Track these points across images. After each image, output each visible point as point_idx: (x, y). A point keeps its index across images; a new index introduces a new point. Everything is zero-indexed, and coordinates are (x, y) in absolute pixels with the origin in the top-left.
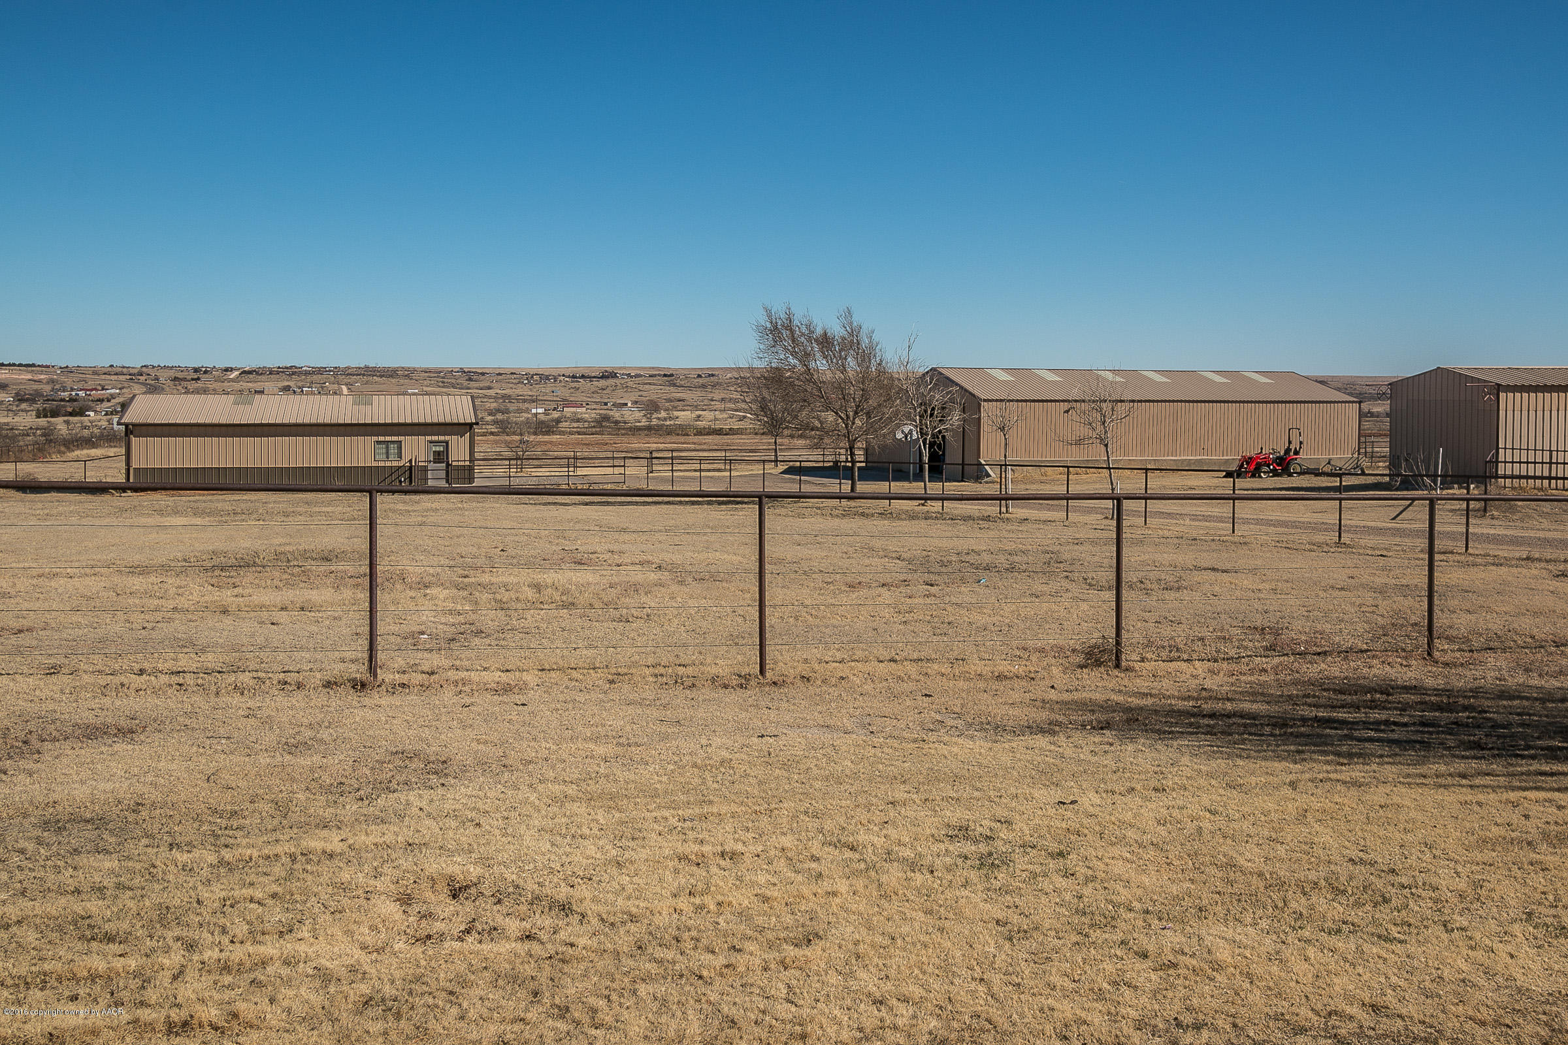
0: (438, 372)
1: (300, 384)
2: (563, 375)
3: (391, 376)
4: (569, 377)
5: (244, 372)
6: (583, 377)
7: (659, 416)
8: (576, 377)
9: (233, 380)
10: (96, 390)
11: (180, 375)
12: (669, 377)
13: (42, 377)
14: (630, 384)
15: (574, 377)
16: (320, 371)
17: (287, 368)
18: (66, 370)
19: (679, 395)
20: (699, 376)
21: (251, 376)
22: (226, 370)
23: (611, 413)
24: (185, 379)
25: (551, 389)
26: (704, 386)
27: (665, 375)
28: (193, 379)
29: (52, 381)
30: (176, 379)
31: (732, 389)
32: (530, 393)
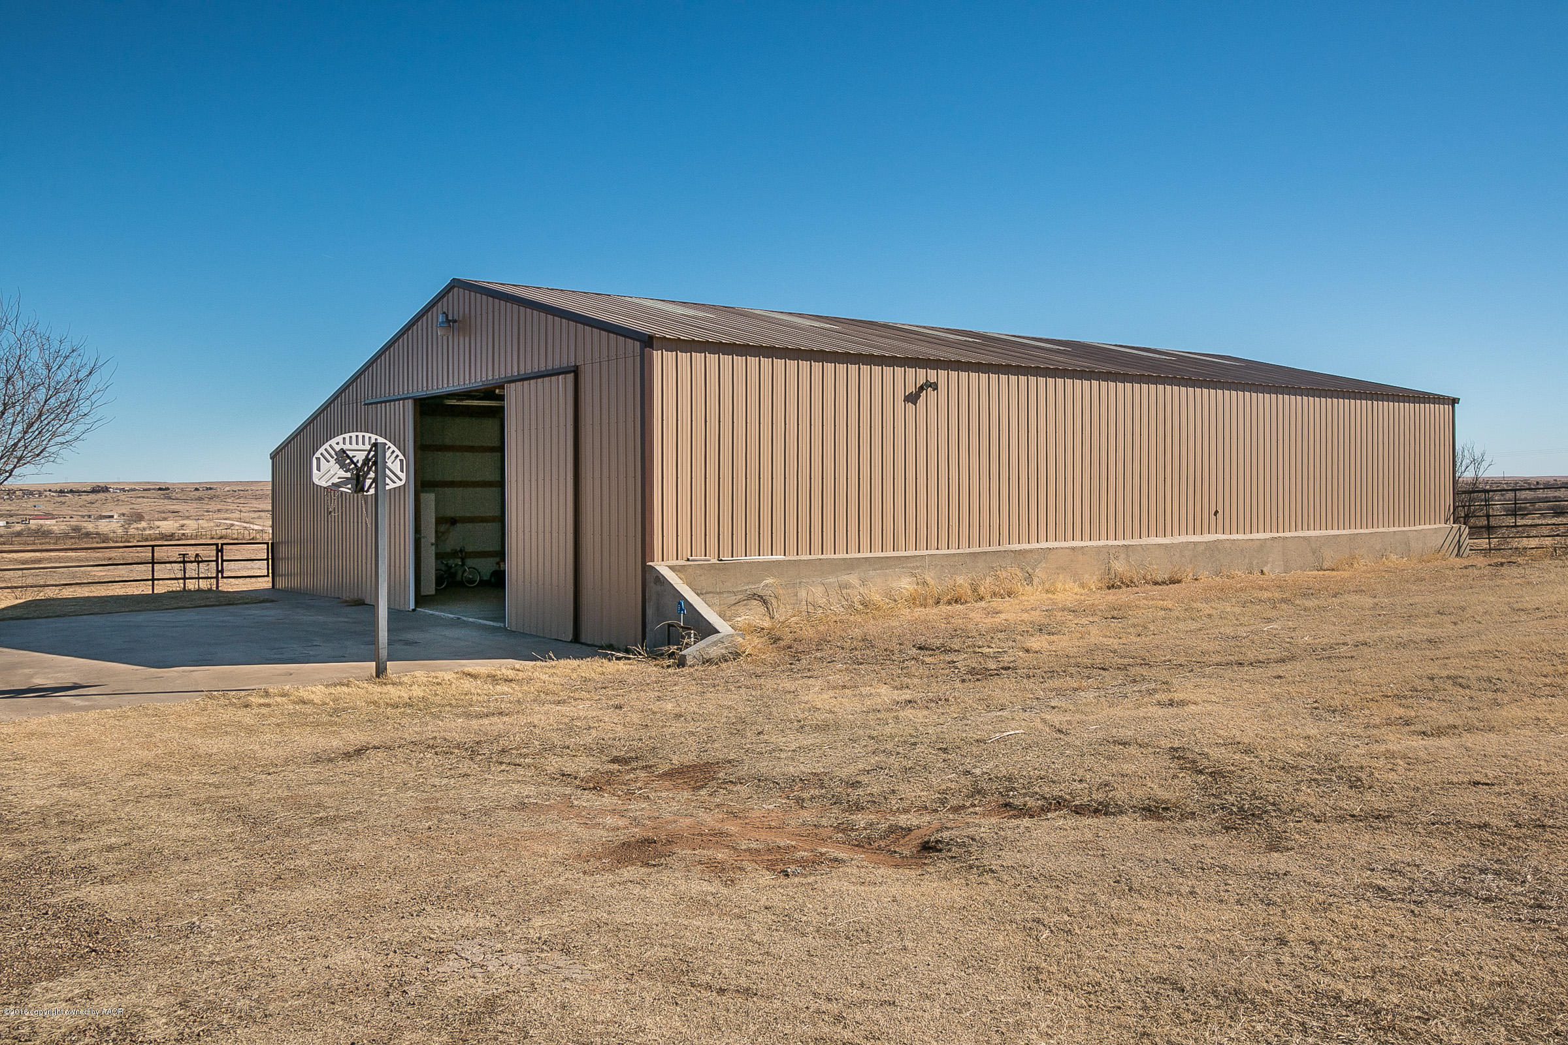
2: (50, 490)
4: (56, 492)
6: (71, 491)
7: (139, 526)
8: (64, 492)
12: (164, 491)
14: (123, 497)
15: (61, 492)
19: (174, 507)
20: (197, 489)
23: (85, 524)
25: (34, 504)
26: (200, 499)
27: (160, 489)
31: (229, 500)
32: (8, 508)
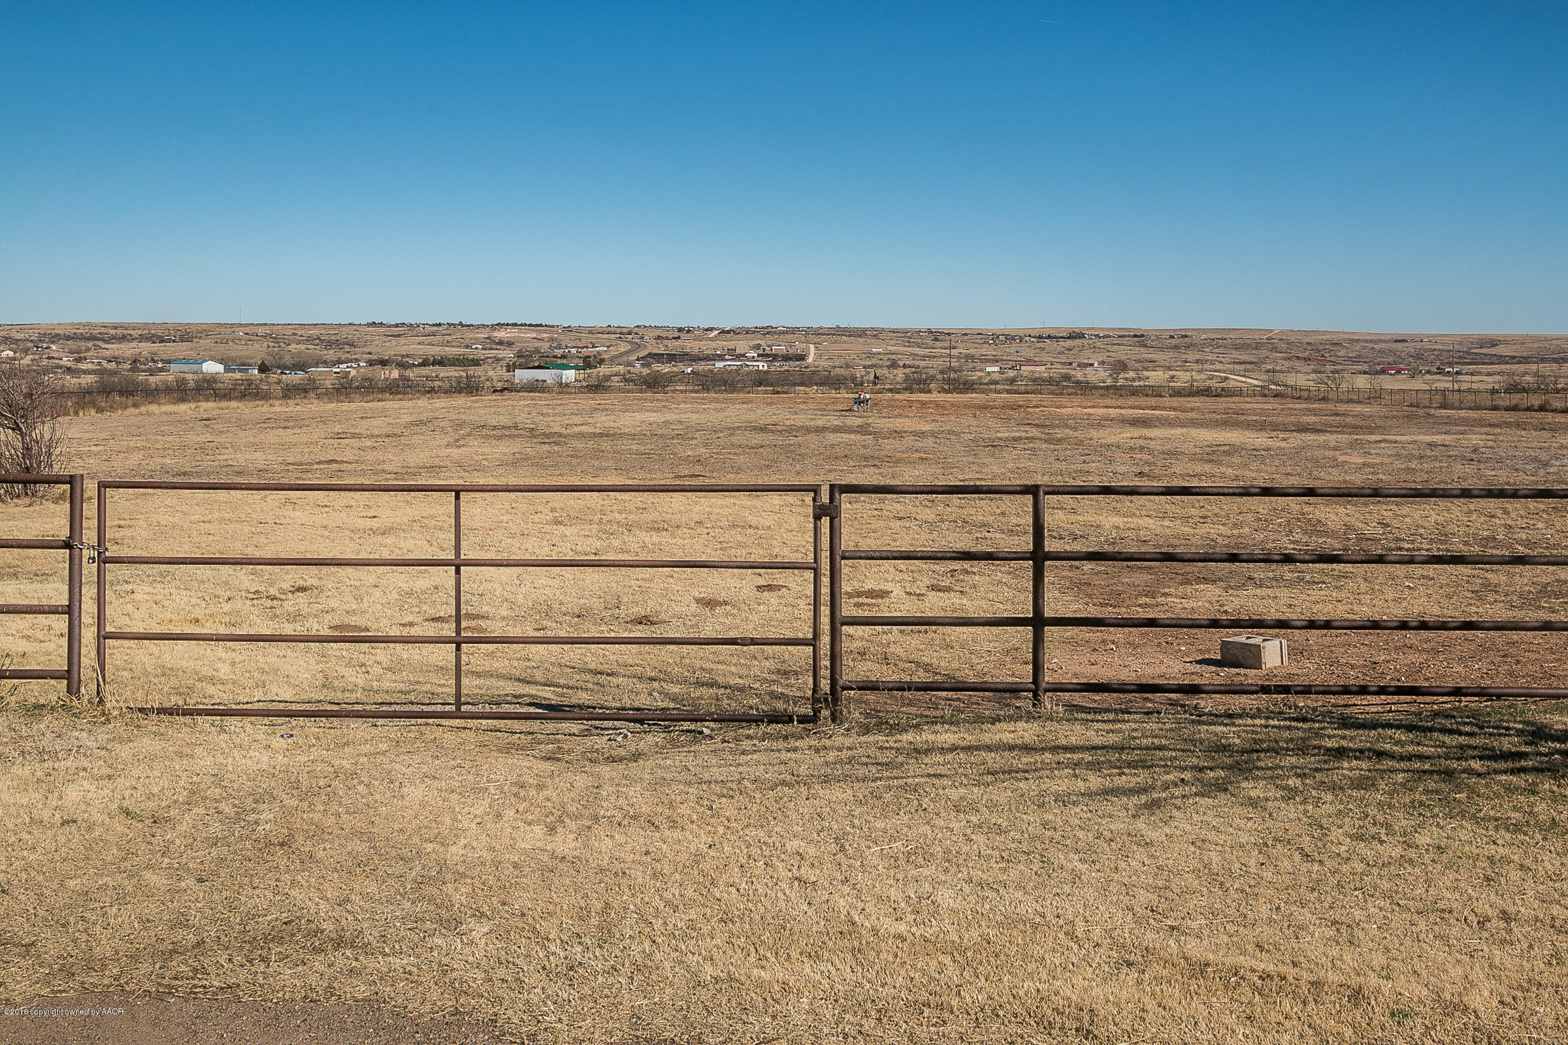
0: (905, 332)
1: (770, 343)
3: (860, 336)
5: (723, 332)
9: (711, 339)
10: (587, 347)
11: (664, 335)
13: (545, 335)
16: (793, 331)
17: (763, 328)
18: (568, 329)
21: (728, 335)
22: (707, 330)
24: (667, 338)
28: (674, 338)
29: (552, 339)
30: (659, 338)
